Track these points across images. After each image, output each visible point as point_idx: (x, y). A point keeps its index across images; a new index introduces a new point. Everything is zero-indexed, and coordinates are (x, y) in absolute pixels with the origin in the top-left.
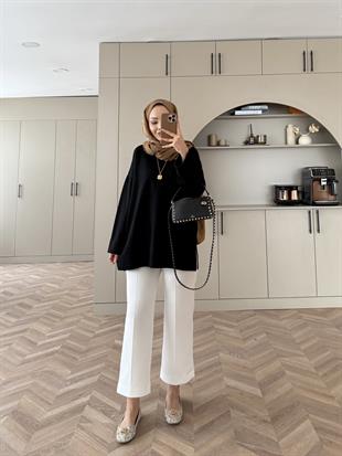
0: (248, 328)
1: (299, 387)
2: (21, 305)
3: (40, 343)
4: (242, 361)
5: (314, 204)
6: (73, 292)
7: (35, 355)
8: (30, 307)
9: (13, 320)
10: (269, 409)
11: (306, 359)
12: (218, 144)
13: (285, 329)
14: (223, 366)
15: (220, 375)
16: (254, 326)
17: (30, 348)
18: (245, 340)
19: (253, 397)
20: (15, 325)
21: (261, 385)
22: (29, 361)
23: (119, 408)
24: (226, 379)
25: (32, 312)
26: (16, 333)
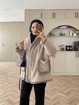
0: (61, 80)
1: (75, 95)
2: (5, 73)
3: (11, 83)
4: (61, 88)
5: (77, 51)
6: (17, 70)
7: (10, 86)
8: (8, 73)
9: (4, 77)
10: (69, 101)
11: (76, 88)
12: (53, 35)
13: (70, 80)
14: (56, 89)
15: (56, 92)
16: (62, 79)
17: (9, 84)
18: (60, 83)
19: (64, 97)
20: (5, 78)
21: (66, 94)
22: (9, 87)
23: (33, 99)
24: (57, 93)
25: (8, 74)
26: (5, 80)
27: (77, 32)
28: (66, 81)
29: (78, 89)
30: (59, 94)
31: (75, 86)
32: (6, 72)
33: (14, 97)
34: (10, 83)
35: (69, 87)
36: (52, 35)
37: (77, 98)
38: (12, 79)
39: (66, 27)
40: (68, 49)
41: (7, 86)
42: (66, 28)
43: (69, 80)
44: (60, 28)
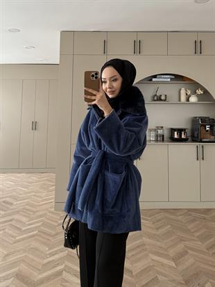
0: (158, 221)
2: (4, 202)
3: (23, 229)
7: (22, 237)
11: (199, 243)
18: (157, 229)
25: (14, 207)
26: (5, 222)
27: (200, 92)
28: (171, 225)
29: (204, 245)
31: (198, 237)
35: (181, 240)
41: (13, 237)
44: (154, 80)
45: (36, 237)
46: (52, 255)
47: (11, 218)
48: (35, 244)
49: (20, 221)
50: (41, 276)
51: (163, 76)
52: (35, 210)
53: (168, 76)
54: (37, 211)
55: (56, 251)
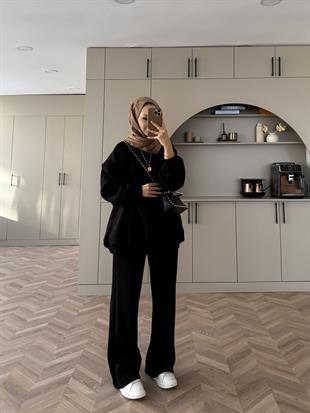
0: (219, 309)
3: (29, 320)
4: (213, 340)
5: (282, 197)
7: (25, 331)
8: (21, 287)
10: (236, 384)
11: (270, 339)
12: (194, 140)
14: (195, 344)
15: (192, 352)
17: (20, 324)
18: (215, 320)
19: (221, 372)
20: (7, 303)
22: (19, 336)
23: (100, 380)
24: (197, 356)
25: (22, 291)
26: (7, 311)
27: (280, 128)
28: (236, 314)
29: (276, 342)
30: (204, 359)
31: (269, 331)
32: (16, 281)
33: (31, 372)
34: (22, 320)
35: (245, 335)
36: (190, 139)
37: (268, 374)
38: (33, 307)
39: (240, 111)
40: (248, 190)
41: (11, 331)
42: (238, 112)
43: (247, 309)
44: (217, 112)
45: (44, 331)
46: (60, 355)
47: (16, 305)
48: (40, 341)
49: (27, 310)
50: (37, 385)
51: (229, 108)
52: (50, 294)
53: (237, 108)
54: (53, 297)
55: (67, 350)
